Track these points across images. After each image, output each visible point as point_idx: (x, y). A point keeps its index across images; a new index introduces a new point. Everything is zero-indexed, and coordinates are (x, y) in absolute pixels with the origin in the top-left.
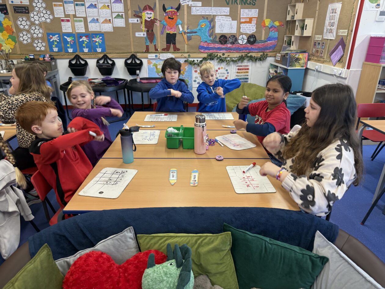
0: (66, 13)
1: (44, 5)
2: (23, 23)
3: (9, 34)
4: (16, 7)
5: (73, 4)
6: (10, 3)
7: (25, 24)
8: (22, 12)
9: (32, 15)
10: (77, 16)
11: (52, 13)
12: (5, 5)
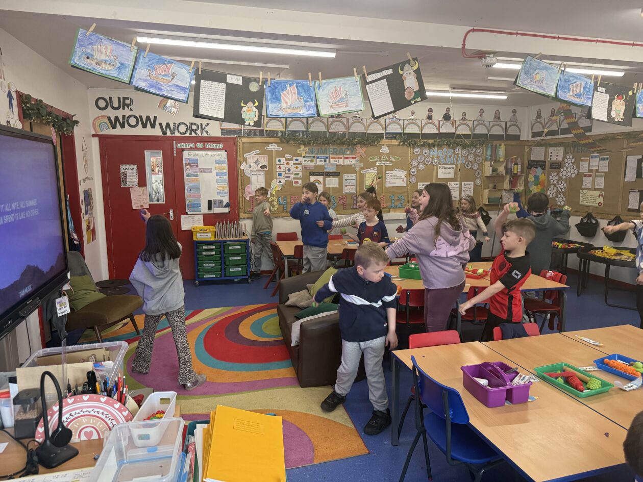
0: (590, 168)
1: (573, 161)
2: (553, 178)
3: (541, 188)
4: (553, 163)
5: (598, 159)
6: (549, 160)
7: (555, 179)
8: (555, 168)
9: (562, 170)
10: (599, 171)
11: (578, 169)
12: (545, 162)
